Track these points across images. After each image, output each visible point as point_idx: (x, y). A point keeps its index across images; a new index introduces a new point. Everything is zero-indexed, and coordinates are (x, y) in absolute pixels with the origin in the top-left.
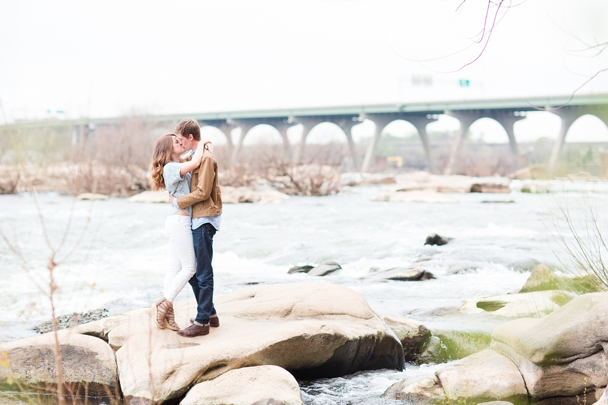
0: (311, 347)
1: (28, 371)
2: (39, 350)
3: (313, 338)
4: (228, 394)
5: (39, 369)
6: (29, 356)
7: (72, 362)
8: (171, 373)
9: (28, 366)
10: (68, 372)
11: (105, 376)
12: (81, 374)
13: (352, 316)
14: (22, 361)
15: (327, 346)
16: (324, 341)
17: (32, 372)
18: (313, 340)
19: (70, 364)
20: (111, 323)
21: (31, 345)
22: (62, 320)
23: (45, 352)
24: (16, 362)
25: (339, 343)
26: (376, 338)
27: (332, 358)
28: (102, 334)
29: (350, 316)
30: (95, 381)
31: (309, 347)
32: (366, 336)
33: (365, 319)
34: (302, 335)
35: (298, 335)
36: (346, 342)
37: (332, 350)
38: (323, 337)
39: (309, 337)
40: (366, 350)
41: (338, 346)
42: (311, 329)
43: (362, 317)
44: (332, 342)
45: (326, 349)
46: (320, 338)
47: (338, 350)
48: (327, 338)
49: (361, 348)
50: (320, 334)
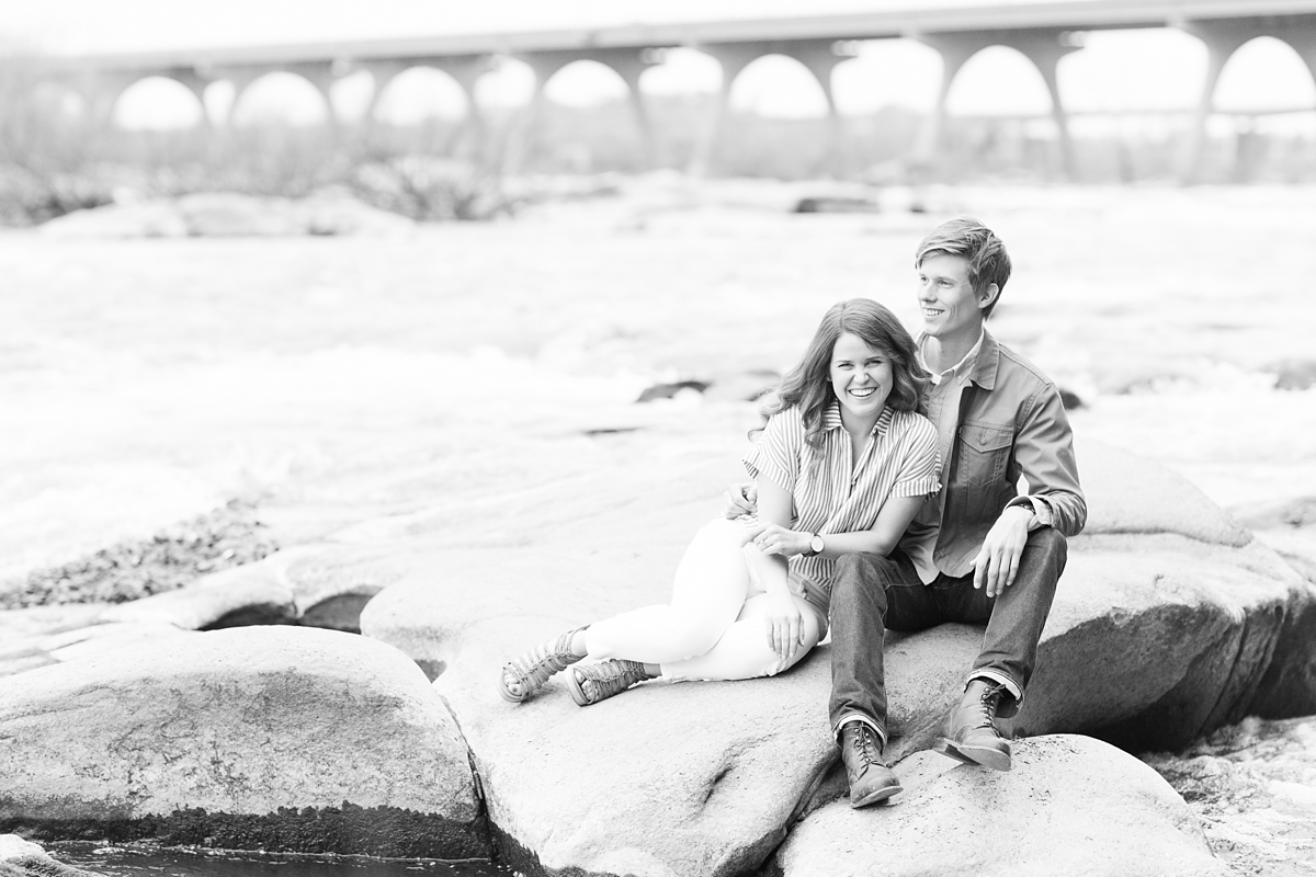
0: (1129, 655)
1: (136, 771)
2: (176, 692)
3: (1137, 623)
4: (972, 861)
5: (180, 765)
6: (141, 715)
7: (305, 734)
8: (719, 778)
9: (135, 754)
10: (292, 773)
11: (430, 785)
12: (342, 779)
13: (1188, 536)
14: (114, 735)
15: (1175, 648)
16: (1168, 631)
17: (152, 775)
18: (1136, 629)
19: (298, 743)
20: (314, 570)
21: (146, 675)
22: (120, 559)
23: (200, 698)
24: (88, 741)
25: (1209, 635)
26: (1285, 610)
27: (1178, 688)
28: (292, 608)
29: (1184, 539)
30: (394, 803)
31: (1123, 655)
32: (1261, 607)
33: (1234, 545)
34: (1108, 614)
35: (1097, 614)
36: (1225, 633)
37: (1186, 661)
38: (1167, 619)
39: (1126, 618)
40: (1257, 652)
41: (1203, 646)
42: (1129, 592)
43: (1223, 540)
44: (1190, 633)
45: (1170, 659)
46: (1158, 622)
47: (1199, 659)
48: (1179, 621)
49: (1246, 648)
50: (1157, 608)
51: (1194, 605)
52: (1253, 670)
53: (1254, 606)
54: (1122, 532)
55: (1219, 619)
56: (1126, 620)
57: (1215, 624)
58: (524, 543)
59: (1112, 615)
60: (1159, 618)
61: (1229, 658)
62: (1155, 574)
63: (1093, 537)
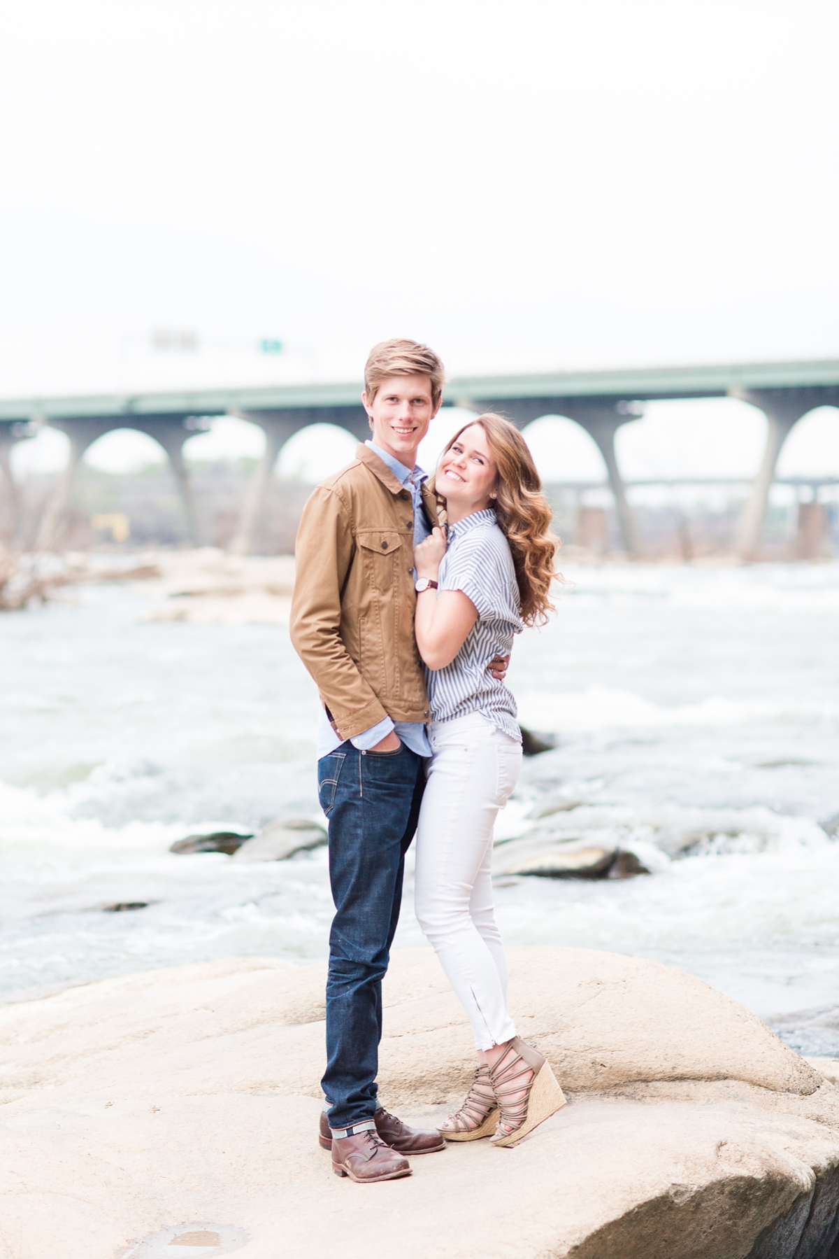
0: (691, 1233)
3: (699, 1200)
15: (741, 1223)
16: (732, 1205)
18: (698, 1206)
25: (776, 1206)
31: (683, 1234)
32: (831, 1165)
33: (802, 1093)
34: (668, 1193)
35: (655, 1193)
36: (795, 1201)
37: (752, 1236)
38: (731, 1193)
39: (687, 1195)
40: (829, 1214)
41: (770, 1219)
42: (689, 1164)
43: (790, 1086)
44: (755, 1205)
45: (734, 1235)
46: (721, 1197)
47: (767, 1232)
48: (744, 1194)
49: (817, 1210)
50: (720, 1182)
51: (759, 1175)
52: (824, 1234)
53: (824, 1164)
54: (682, 1078)
55: (787, 1189)
56: (686, 1197)
57: (783, 1194)
58: (35, 1081)
59: (672, 1193)
60: (722, 1193)
61: (798, 1227)
62: (717, 1140)
63: (650, 1084)
